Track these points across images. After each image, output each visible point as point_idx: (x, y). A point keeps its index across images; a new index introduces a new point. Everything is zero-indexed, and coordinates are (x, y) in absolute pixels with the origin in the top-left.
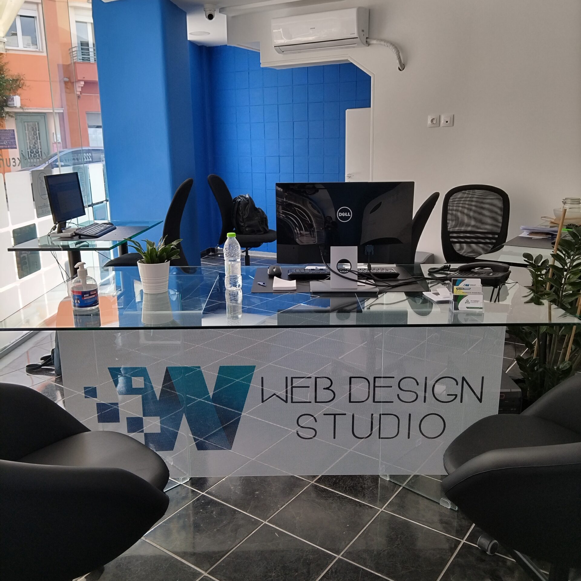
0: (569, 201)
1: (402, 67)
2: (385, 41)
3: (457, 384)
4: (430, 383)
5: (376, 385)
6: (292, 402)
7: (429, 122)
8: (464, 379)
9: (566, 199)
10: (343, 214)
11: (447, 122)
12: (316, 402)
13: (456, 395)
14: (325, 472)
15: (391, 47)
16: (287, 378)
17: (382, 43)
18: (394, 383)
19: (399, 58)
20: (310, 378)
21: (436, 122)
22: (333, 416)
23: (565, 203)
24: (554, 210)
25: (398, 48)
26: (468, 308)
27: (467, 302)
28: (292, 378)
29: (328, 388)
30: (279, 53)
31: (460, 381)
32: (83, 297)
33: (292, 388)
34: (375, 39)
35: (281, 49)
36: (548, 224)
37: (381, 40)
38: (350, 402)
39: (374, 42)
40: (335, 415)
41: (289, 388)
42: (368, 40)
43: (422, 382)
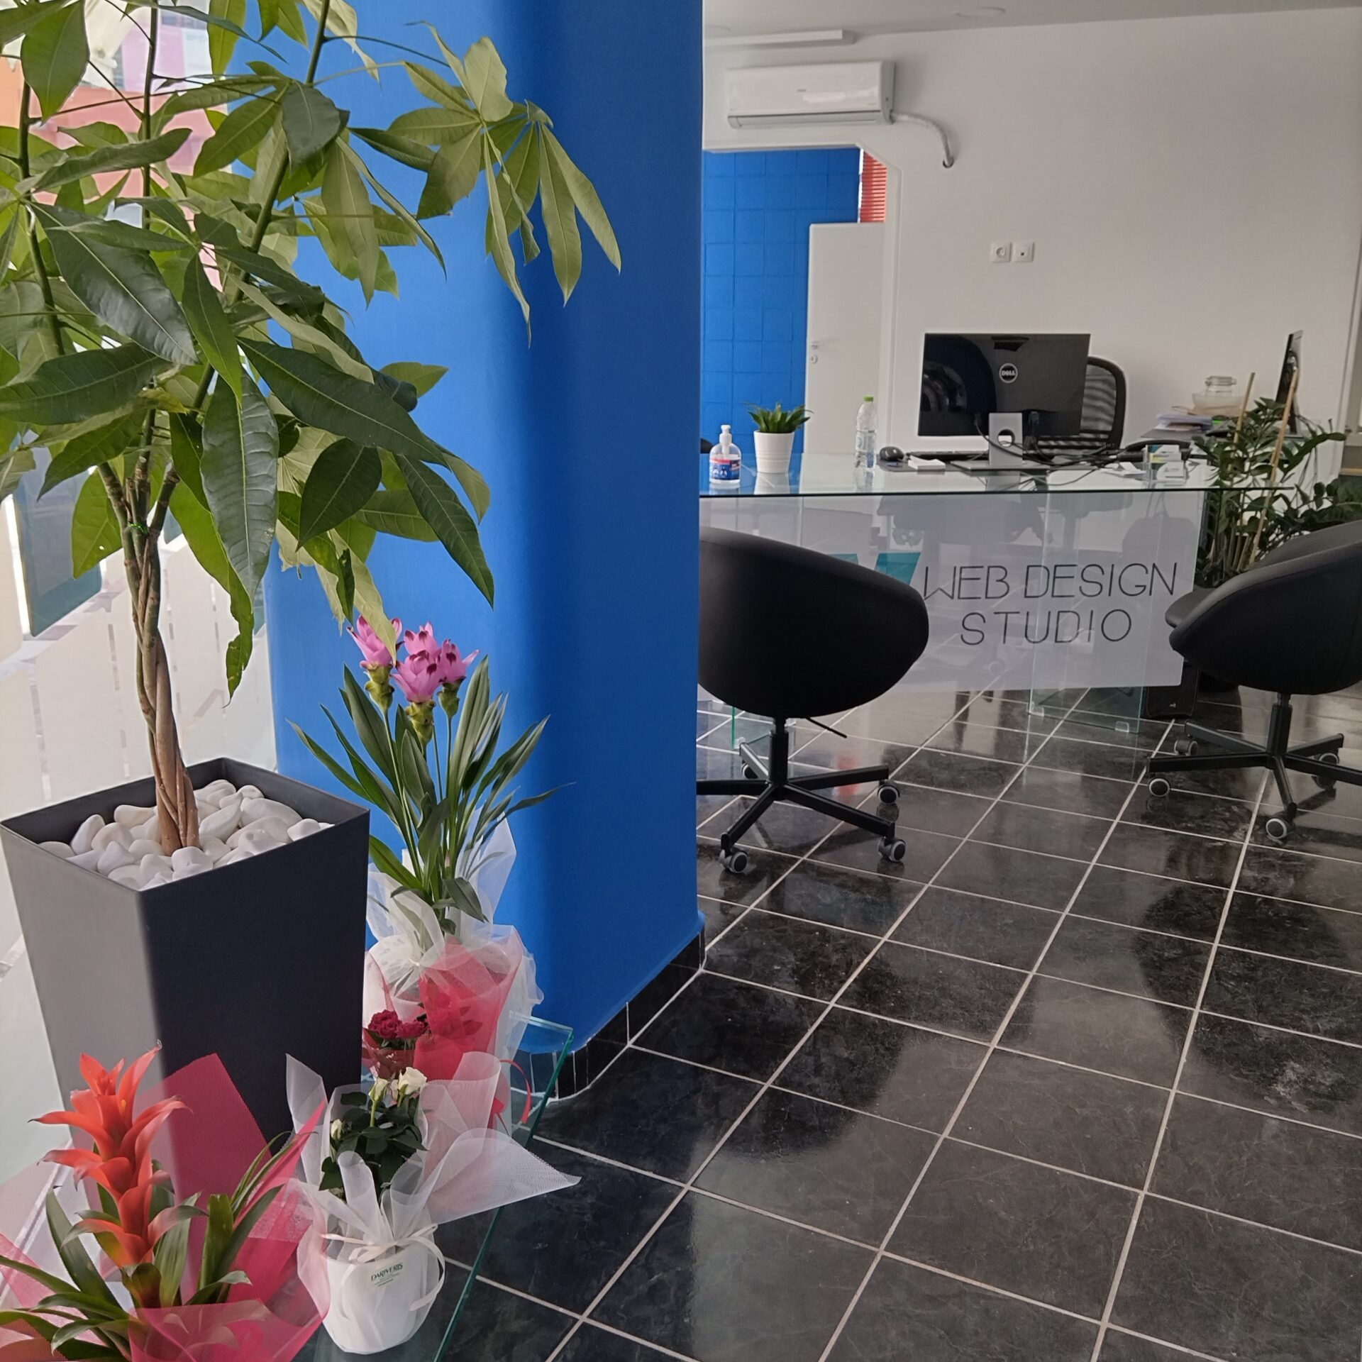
0: (1215, 381)
1: (950, 162)
2: (923, 118)
3: (1147, 572)
4: (1117, 572)
5: (1057, 575)
6: (959, 598)
7: (993, 252)
8: (1154, 566)
9: (1211, 378)
10: (1007, 373)
11: (1023, 254)
12: (987, 597)
13: (1145, 587)
14: (989, 686)
15: (934, 128)
16: (955, 568)
17: (919, 120)
18: (1076, 572)
19: (947, 148)
20: (982, 567)
21: (1004, 254)
22: (1004, 615)
23: (1209, 384)
24: (1194, 396)
25: (945, 132)
26: (1167, 477)
27: (1166, 470)
28: (961, 568)
29: (1001, 581)
30: (733, 126)
31: (1150, 569)
32: (730, 466)
33: (961, 579)
34: (904, 113)
35: (738, 120)
36: (1185, 414)
37: (916, 116)
38: (1026, 597)
39: (905, 118)
40: (1007, 613)
41: (957, 578)
42: (894, 115)
43: (1108, 570)
